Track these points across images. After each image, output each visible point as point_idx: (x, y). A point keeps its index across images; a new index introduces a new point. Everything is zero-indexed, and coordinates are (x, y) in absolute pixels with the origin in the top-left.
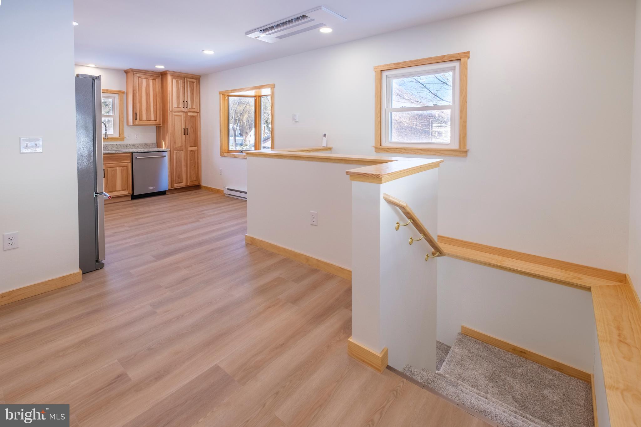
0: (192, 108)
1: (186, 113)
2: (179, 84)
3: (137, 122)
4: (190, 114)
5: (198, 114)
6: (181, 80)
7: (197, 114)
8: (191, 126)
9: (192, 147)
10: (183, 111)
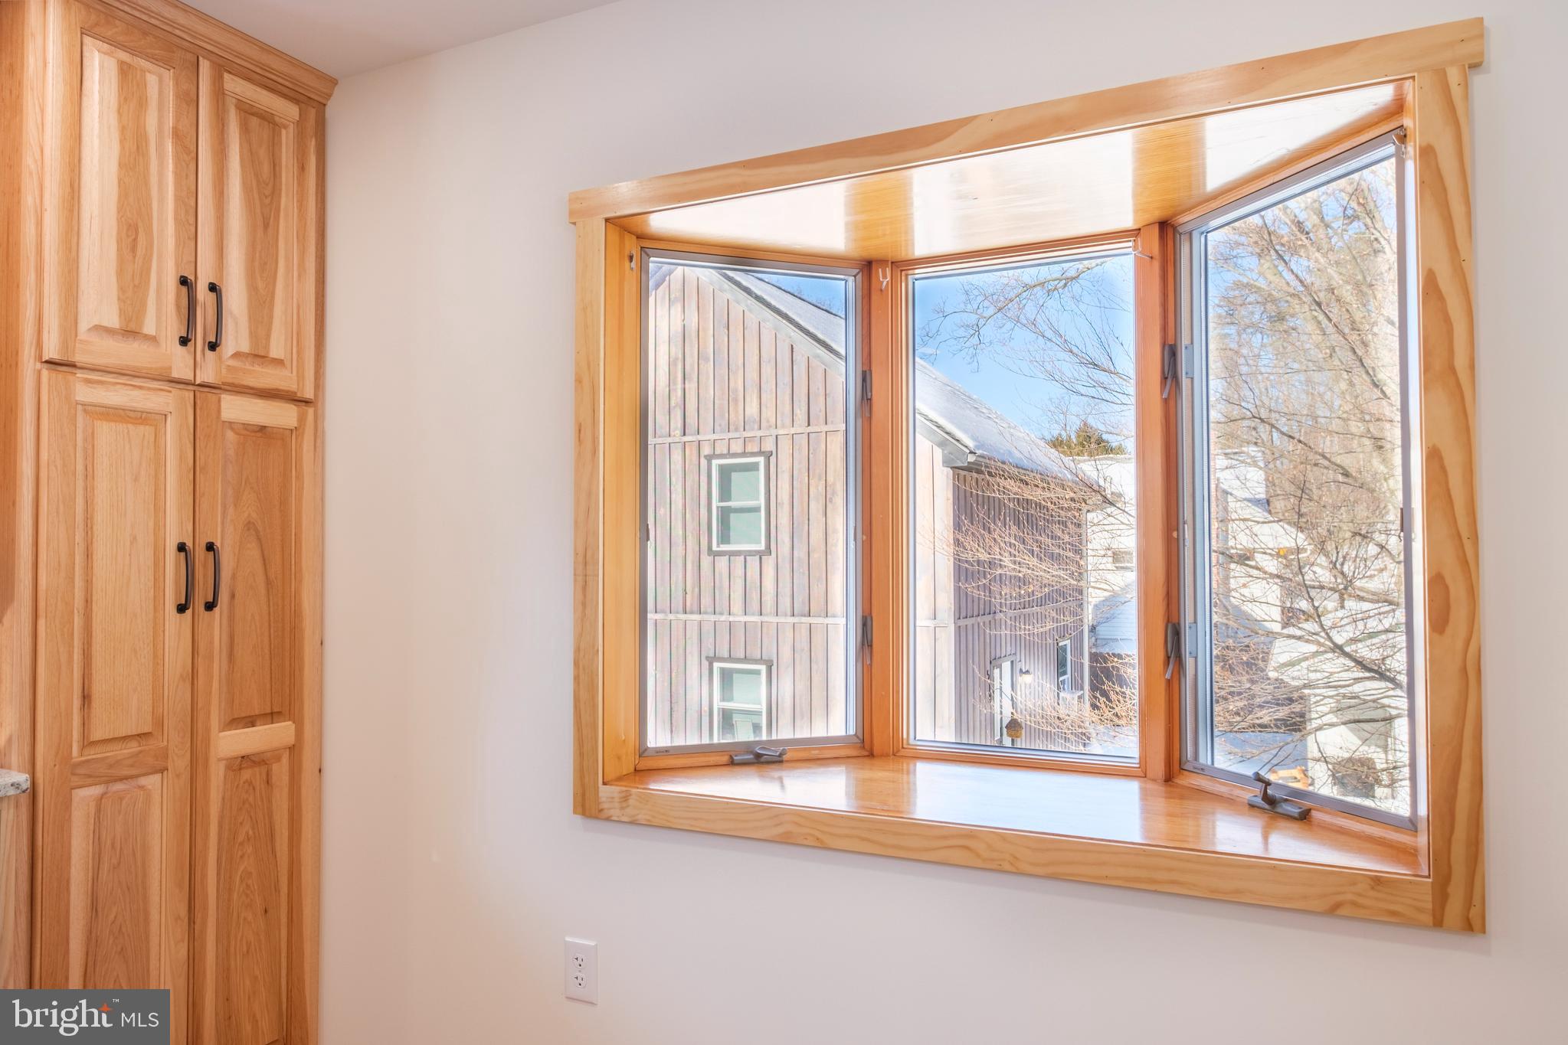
0: (259, 356)
1: (202, 393)
2: (142, 103)
4: (236, 409)
5: (311, 411)
6: (169, 76)
7: (302, 419)
8: (249, 525)
9: (251, 721)
10: (175, 375)
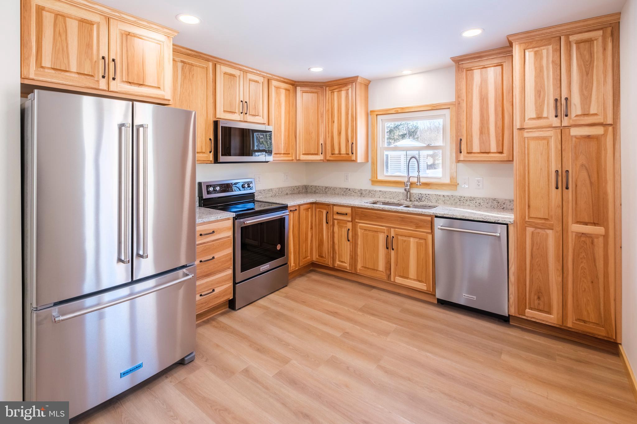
0: (586, 114)
1: (562, 130)
3: (462, 157)
4: (574, 132)
6: (550, 47)
8: (583, 166)
9: (586, 224)
10: (554, 126)
